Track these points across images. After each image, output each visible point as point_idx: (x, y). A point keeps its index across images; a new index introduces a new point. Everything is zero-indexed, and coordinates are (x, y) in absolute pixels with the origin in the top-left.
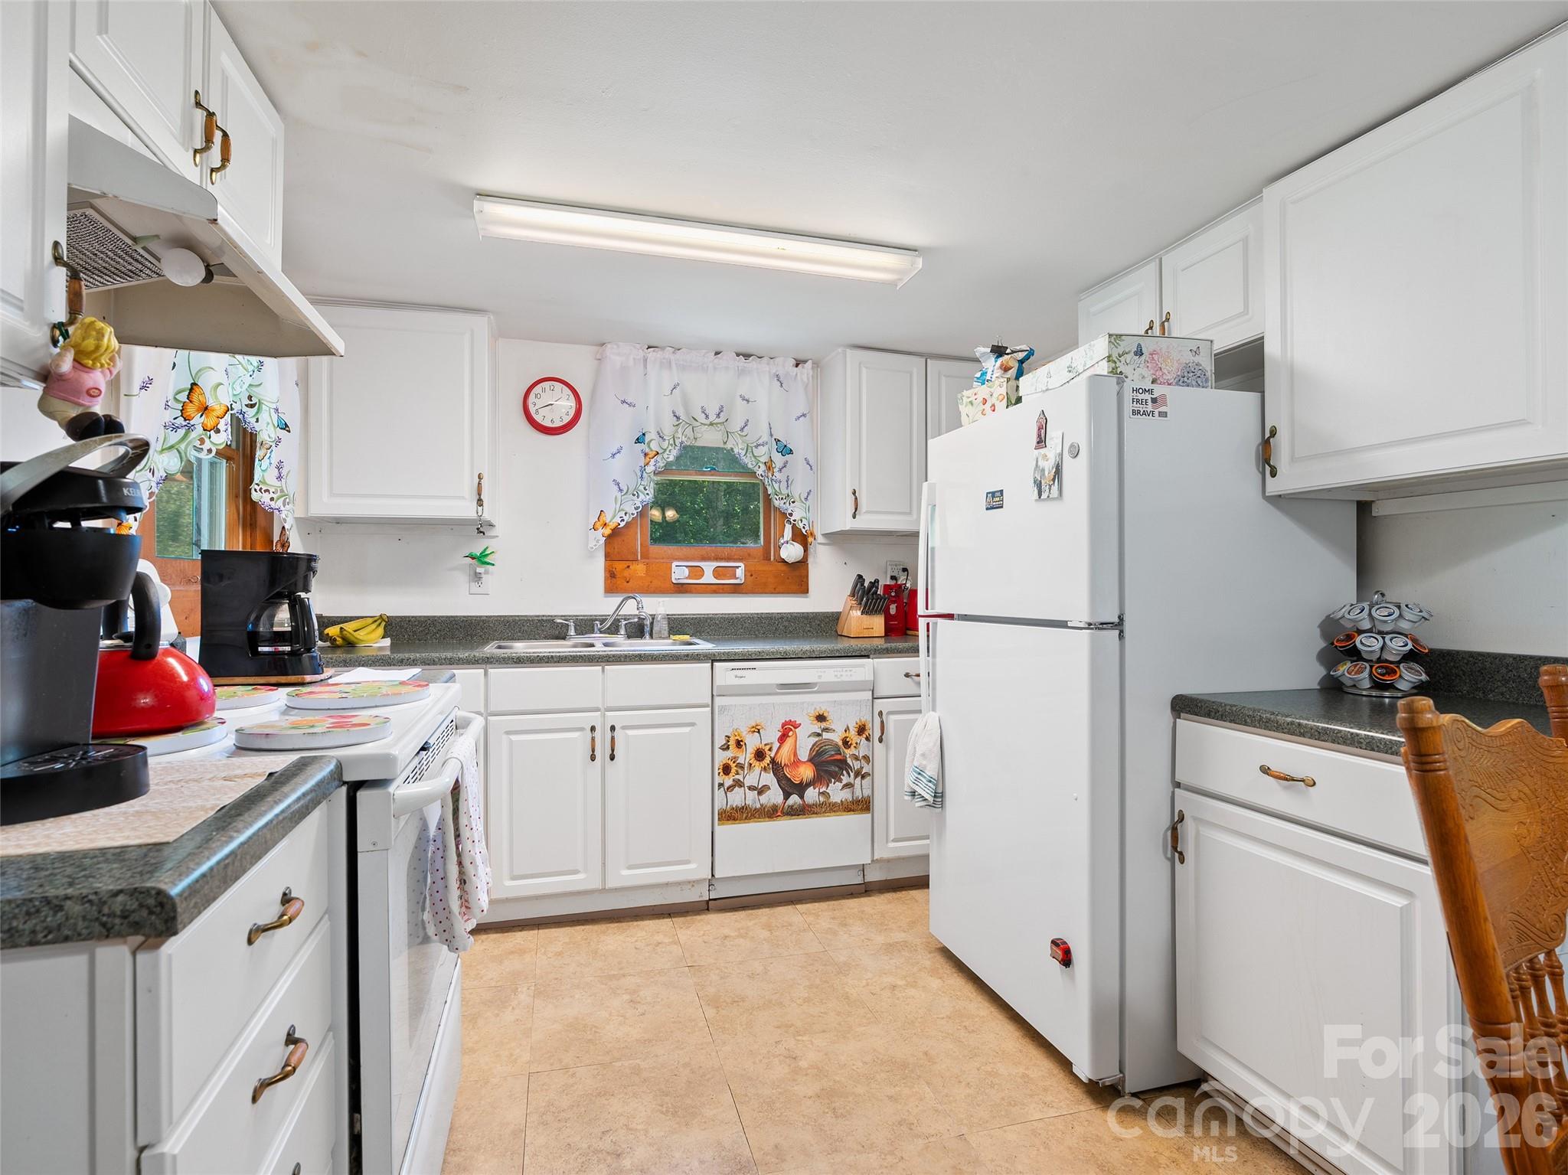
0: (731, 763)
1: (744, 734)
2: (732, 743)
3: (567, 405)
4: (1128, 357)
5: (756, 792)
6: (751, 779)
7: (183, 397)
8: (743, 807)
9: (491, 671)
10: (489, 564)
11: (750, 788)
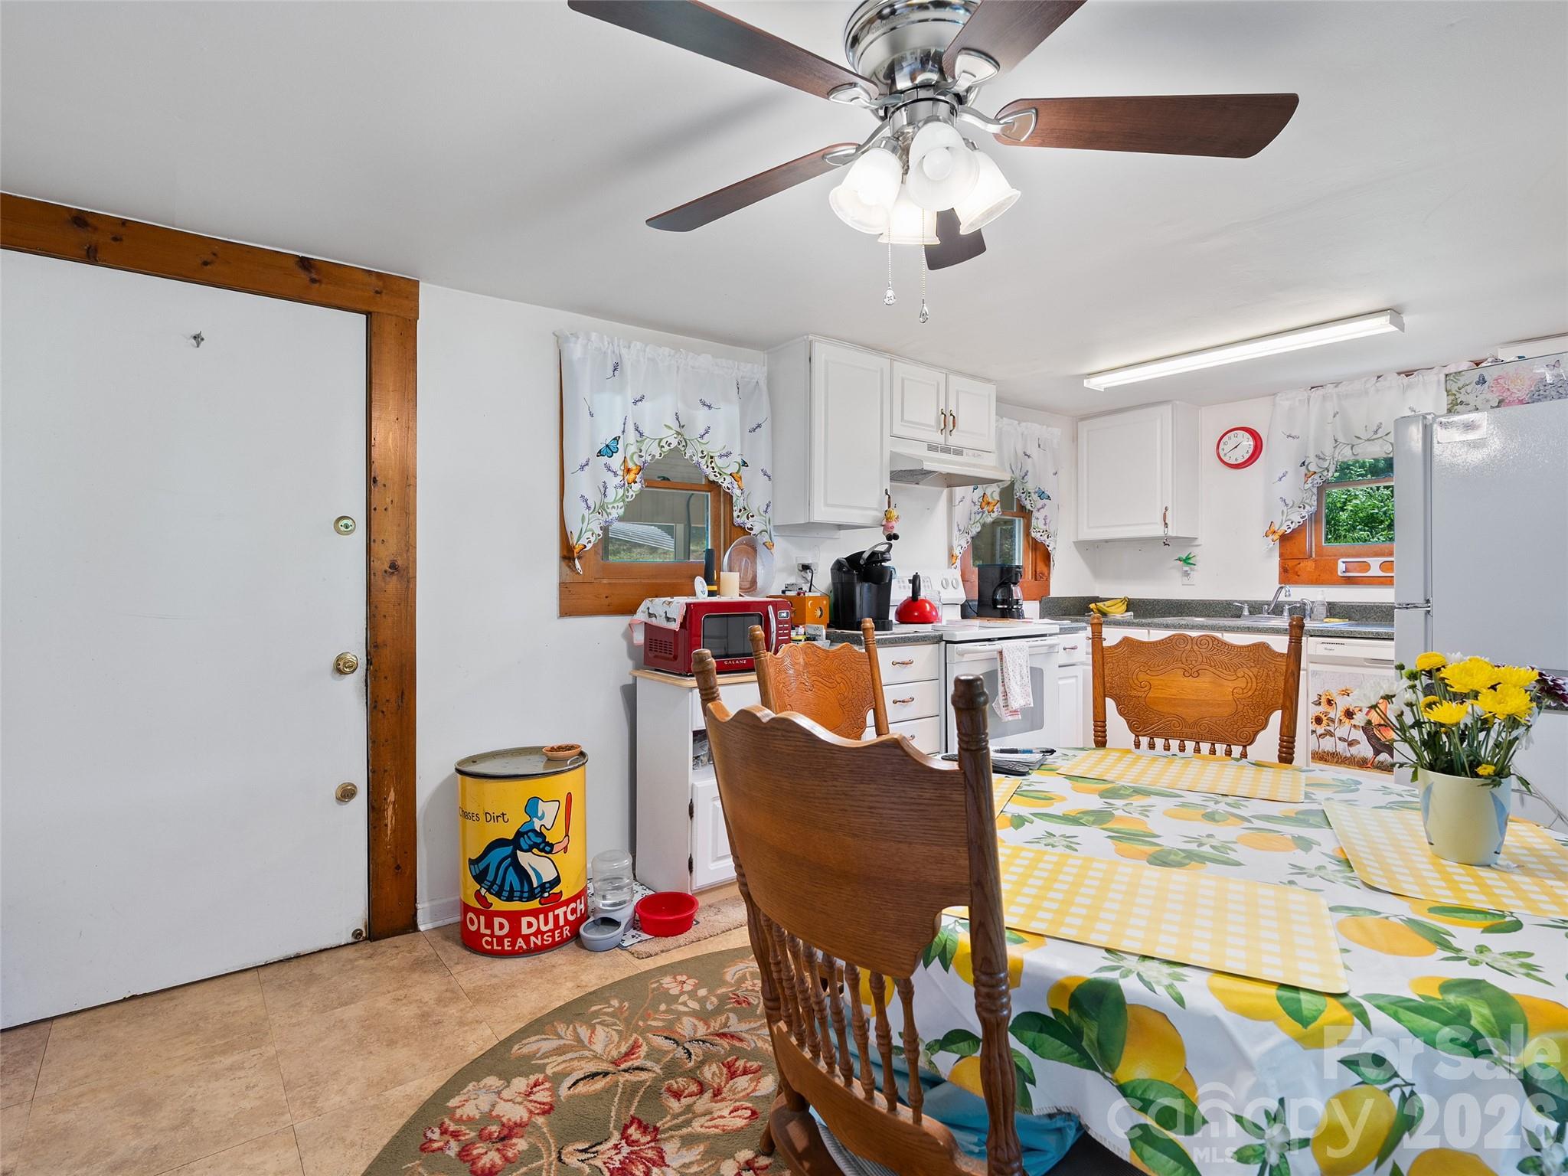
0: (1323, 716)
1: (1335, 695)
2: (1323, 700)
3: (1248, 443)
4: (1469, 389)
5: (1346, 743)
6: (1342, 731)
7: (981, 500)
8: (1334, 753)
9: (1151, 631)
10: (1192, 564)
11: (1340, 739)
